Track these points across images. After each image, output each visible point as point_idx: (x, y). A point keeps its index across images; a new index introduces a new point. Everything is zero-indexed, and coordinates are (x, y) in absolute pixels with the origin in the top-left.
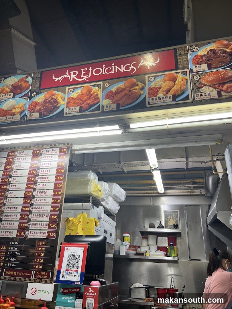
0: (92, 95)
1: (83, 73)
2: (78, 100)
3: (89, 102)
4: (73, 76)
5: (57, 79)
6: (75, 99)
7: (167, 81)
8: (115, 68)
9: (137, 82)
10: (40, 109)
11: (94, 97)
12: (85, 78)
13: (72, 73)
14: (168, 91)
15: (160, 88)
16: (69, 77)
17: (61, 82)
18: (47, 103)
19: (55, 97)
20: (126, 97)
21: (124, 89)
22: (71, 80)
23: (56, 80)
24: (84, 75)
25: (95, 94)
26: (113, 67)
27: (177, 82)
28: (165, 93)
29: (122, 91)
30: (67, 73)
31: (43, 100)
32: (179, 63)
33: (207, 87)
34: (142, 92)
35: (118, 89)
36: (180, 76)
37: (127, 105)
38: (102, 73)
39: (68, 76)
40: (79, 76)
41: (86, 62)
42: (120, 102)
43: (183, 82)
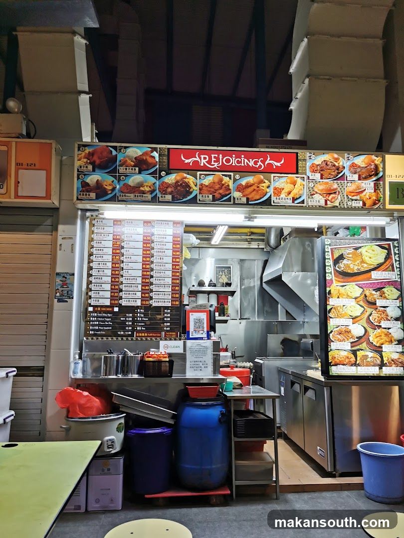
0: (223, 185)
1: (213, 159)
2: (210, 188)
3: (221, 191)
4: (203, 161)
5: (187, 161)
6: (207, 186)
7: (289, 184)
8: (244, 160)
9: (264, 180)
10: (172, 191)
11: (225, 187)
12: (216, 166)
13: (202, 156)
14: (289, 193)
15: (283, 189)
16: (200, 161)
17: (191, 164)
18: (179, 186)
19: (186, 180)
20: (255, 192)
21: (253, 184)
22: (202, 165)
23: (185, 162)
24: (214, 161)
25: (227, 184)
26: (243, 159)
27: (296, 186)
28: (286, 194)
29: (251, 186)
30: (197, 156)
31: (174, 181)
32: (299, 168)
33: (318, 195)
34: (268, 190)
35: (247, 183)
36: (299, 181)
37: (256, 200)
38: (232, 163)
39: (197, 159)
40: (209, 162)
41: (215, 148)
42: (250, 197)
43: (301, 187)
